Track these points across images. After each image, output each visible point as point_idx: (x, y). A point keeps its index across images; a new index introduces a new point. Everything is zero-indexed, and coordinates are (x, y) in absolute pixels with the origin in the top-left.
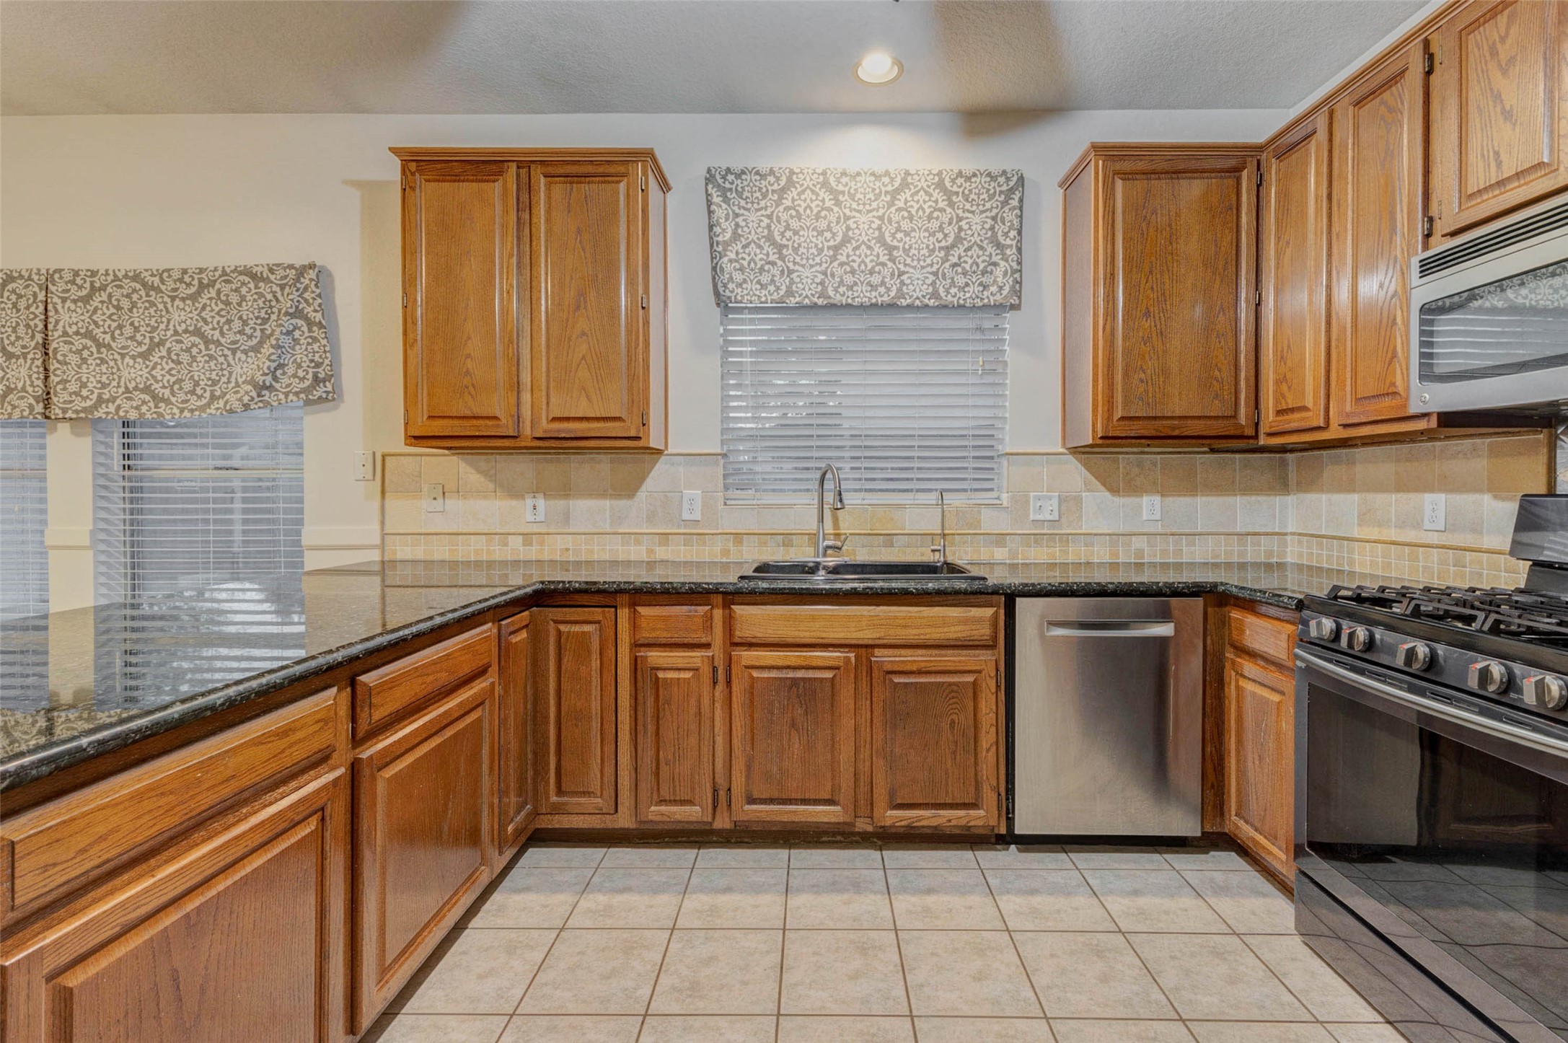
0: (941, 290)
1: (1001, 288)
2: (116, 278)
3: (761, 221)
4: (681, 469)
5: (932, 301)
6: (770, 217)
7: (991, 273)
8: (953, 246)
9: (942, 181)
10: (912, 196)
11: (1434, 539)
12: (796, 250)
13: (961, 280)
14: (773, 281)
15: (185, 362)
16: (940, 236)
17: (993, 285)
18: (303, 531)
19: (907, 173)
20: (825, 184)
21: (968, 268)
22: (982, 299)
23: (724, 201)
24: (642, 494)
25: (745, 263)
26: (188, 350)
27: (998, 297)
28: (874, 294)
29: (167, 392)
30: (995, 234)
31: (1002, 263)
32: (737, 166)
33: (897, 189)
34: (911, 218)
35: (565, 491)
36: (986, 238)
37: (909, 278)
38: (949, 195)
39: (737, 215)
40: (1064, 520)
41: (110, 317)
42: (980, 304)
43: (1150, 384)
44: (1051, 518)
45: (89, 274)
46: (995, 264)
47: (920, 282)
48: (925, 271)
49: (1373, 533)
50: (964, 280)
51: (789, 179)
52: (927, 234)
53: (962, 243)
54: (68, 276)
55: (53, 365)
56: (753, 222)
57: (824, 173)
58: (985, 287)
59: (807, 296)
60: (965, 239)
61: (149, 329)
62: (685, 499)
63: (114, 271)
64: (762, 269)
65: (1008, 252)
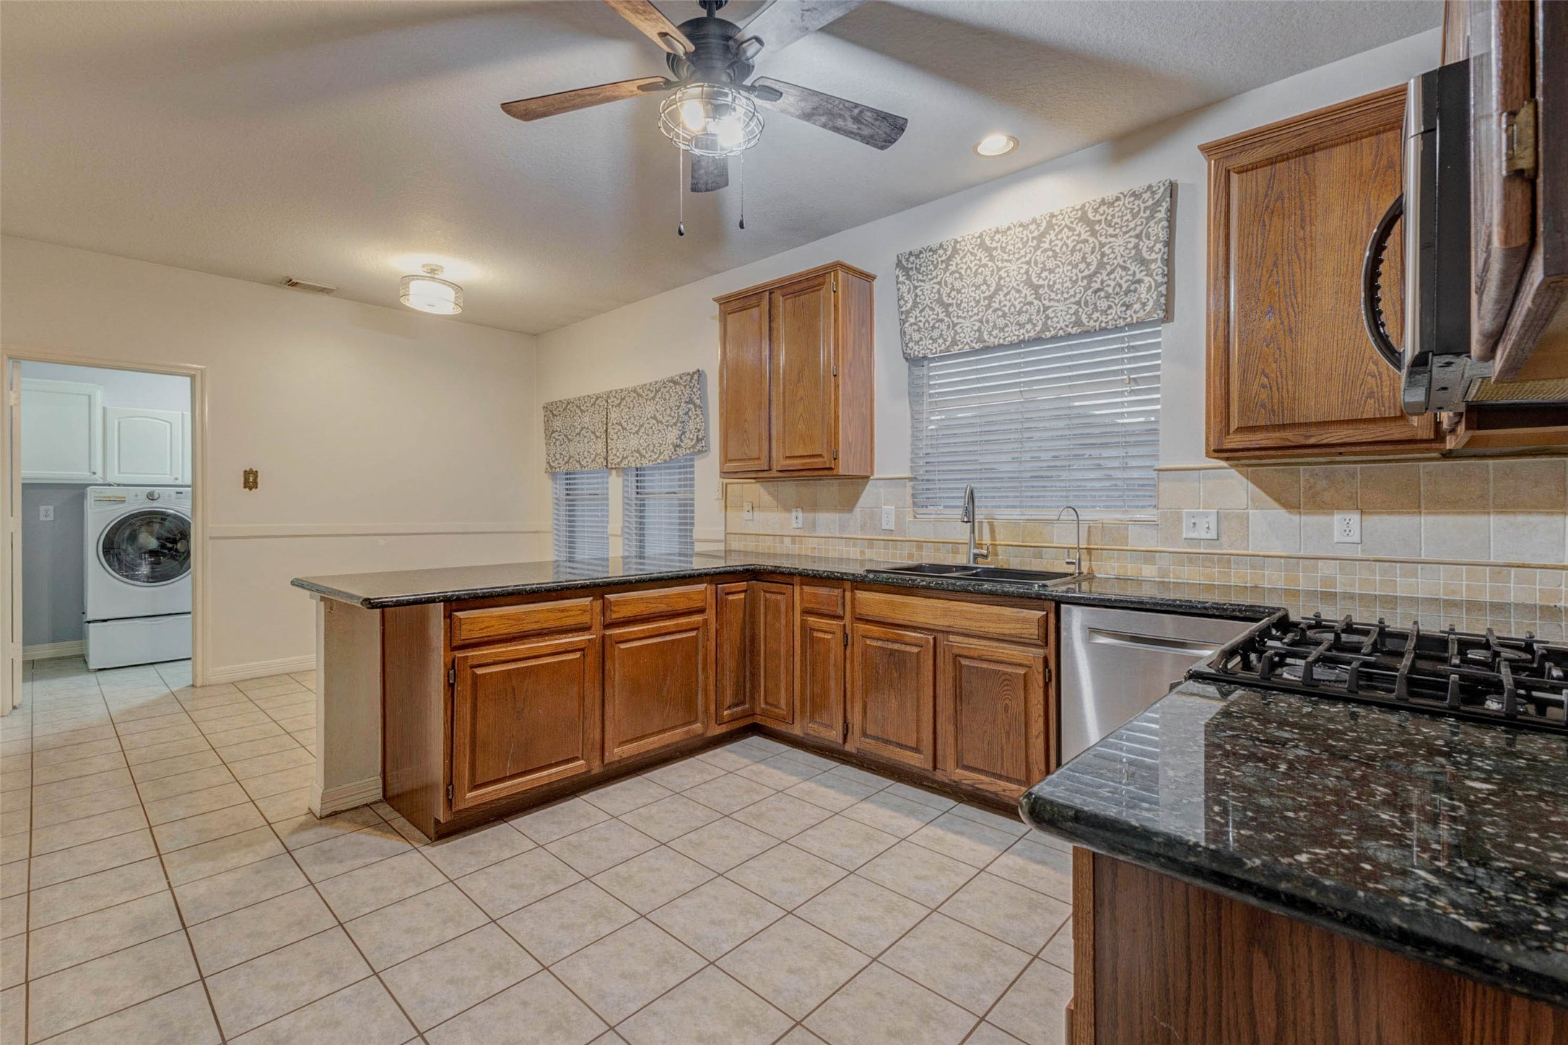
0: (1084, 318)
1: (1144, 304)
3: (933, 288)
4: (882, 490)
5: (1075, 329)
6: (939, 283)
7: (1135, 291)
8: (1095, 273)
9: (1085, 213)
10: (1056, 235)
12: (958, 306)
13: (1103, 304)
14: (941, 335)
16: (1082, 266)
17: (1136, 303)
18: (694, 530)
19: (1052, 216)
20: (982, 245)
21: (1110, 291)
22: (1125, 319)
23: (907, 279)
24: (857, 510)
25: (921, 325)
27: (1141, 314)
28: (1022, 331)
30: (1139, 251)
31: (1147, 279)
32: (915, 248)
33: (1043, 233)
34: (1055, 256)
35: (814, 506)
36: (1129, 258)
37: (1053, 311)
38: (1090, 224)
39: (916, 288)
40: (1224, 539)
42: (1123, 324)
43: (1274, 388)
44: (1209, 536)
46: (1139, 281)
47: (1064, 313)
48: (1068, 302)
50: (1107, 304)
51: (954, 248)
52: (1070, 267)
53: (1105, 269)
55: (609, 441)
56: (928, 289)
57: (981, 236)
58: (1128, 306)
59: (967, 343)
60: (1108, 264)
62: (884, 512)
64: (933, 327)
65: (1153, 266)
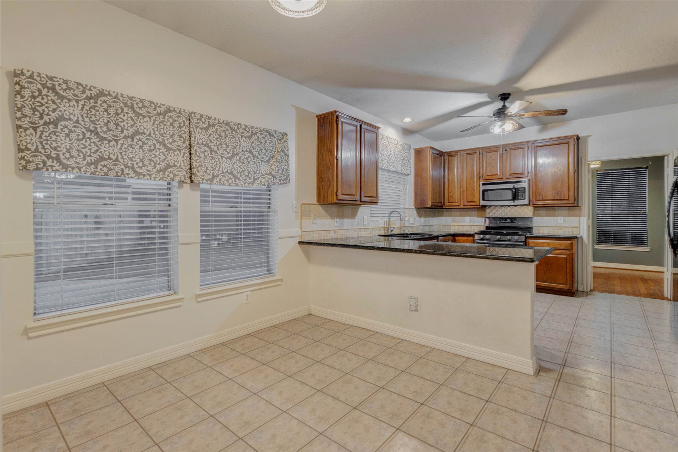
2: (219, 122)
11: (467, 224)
15: (246, 163)
26: (247, 159)
29: (239, 175)
41: (216, 139)
45: (207, 117)
49: (455, 224)
54: (198, 117)
61: (233, 147)
63: (218, 119)
